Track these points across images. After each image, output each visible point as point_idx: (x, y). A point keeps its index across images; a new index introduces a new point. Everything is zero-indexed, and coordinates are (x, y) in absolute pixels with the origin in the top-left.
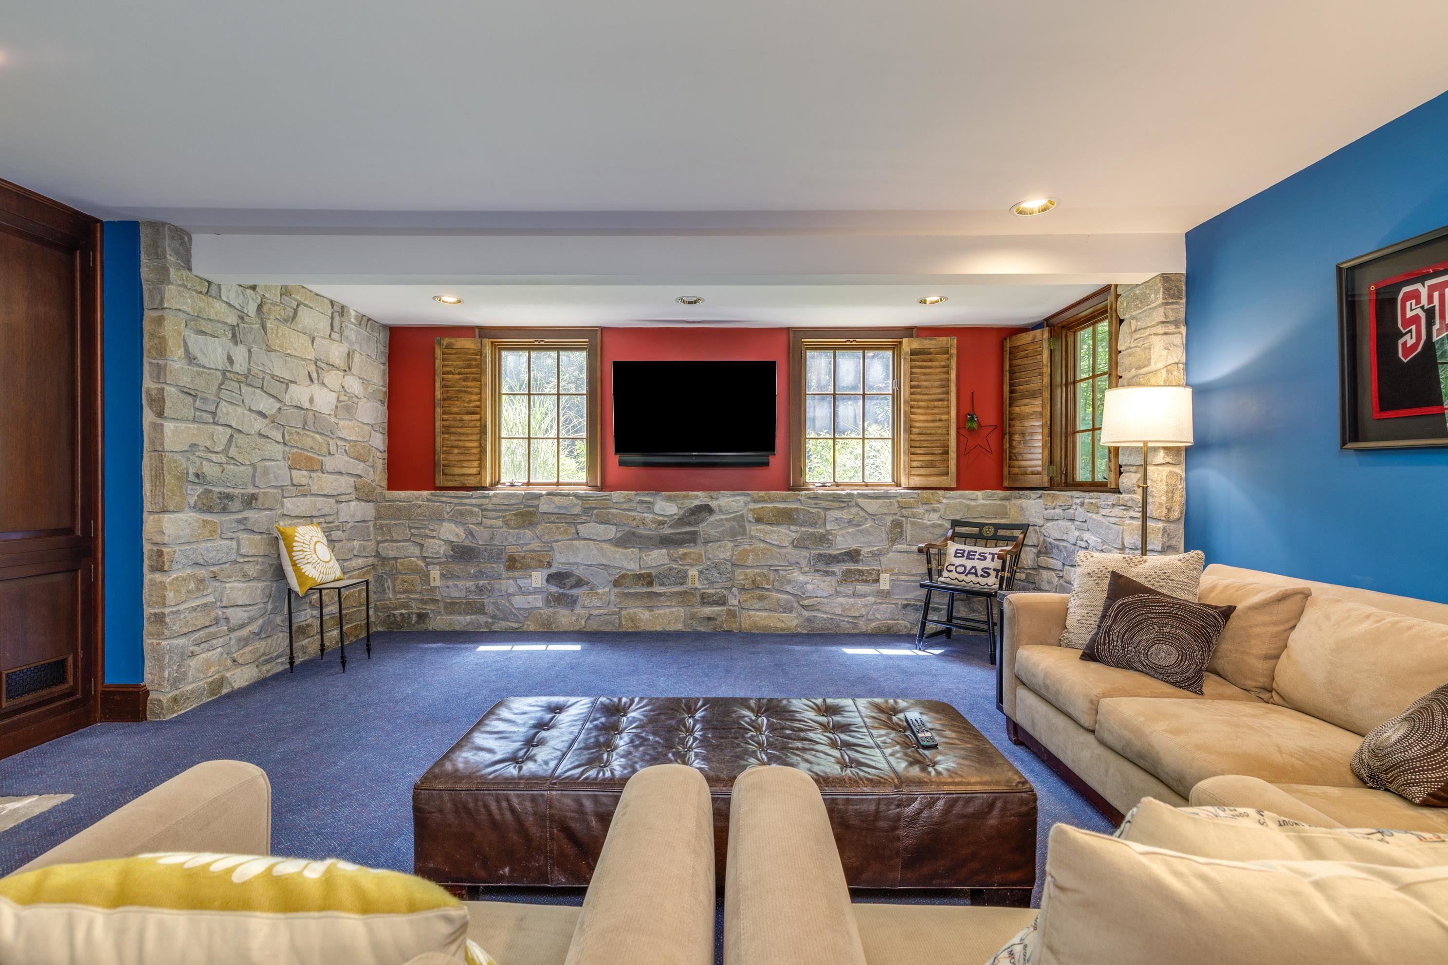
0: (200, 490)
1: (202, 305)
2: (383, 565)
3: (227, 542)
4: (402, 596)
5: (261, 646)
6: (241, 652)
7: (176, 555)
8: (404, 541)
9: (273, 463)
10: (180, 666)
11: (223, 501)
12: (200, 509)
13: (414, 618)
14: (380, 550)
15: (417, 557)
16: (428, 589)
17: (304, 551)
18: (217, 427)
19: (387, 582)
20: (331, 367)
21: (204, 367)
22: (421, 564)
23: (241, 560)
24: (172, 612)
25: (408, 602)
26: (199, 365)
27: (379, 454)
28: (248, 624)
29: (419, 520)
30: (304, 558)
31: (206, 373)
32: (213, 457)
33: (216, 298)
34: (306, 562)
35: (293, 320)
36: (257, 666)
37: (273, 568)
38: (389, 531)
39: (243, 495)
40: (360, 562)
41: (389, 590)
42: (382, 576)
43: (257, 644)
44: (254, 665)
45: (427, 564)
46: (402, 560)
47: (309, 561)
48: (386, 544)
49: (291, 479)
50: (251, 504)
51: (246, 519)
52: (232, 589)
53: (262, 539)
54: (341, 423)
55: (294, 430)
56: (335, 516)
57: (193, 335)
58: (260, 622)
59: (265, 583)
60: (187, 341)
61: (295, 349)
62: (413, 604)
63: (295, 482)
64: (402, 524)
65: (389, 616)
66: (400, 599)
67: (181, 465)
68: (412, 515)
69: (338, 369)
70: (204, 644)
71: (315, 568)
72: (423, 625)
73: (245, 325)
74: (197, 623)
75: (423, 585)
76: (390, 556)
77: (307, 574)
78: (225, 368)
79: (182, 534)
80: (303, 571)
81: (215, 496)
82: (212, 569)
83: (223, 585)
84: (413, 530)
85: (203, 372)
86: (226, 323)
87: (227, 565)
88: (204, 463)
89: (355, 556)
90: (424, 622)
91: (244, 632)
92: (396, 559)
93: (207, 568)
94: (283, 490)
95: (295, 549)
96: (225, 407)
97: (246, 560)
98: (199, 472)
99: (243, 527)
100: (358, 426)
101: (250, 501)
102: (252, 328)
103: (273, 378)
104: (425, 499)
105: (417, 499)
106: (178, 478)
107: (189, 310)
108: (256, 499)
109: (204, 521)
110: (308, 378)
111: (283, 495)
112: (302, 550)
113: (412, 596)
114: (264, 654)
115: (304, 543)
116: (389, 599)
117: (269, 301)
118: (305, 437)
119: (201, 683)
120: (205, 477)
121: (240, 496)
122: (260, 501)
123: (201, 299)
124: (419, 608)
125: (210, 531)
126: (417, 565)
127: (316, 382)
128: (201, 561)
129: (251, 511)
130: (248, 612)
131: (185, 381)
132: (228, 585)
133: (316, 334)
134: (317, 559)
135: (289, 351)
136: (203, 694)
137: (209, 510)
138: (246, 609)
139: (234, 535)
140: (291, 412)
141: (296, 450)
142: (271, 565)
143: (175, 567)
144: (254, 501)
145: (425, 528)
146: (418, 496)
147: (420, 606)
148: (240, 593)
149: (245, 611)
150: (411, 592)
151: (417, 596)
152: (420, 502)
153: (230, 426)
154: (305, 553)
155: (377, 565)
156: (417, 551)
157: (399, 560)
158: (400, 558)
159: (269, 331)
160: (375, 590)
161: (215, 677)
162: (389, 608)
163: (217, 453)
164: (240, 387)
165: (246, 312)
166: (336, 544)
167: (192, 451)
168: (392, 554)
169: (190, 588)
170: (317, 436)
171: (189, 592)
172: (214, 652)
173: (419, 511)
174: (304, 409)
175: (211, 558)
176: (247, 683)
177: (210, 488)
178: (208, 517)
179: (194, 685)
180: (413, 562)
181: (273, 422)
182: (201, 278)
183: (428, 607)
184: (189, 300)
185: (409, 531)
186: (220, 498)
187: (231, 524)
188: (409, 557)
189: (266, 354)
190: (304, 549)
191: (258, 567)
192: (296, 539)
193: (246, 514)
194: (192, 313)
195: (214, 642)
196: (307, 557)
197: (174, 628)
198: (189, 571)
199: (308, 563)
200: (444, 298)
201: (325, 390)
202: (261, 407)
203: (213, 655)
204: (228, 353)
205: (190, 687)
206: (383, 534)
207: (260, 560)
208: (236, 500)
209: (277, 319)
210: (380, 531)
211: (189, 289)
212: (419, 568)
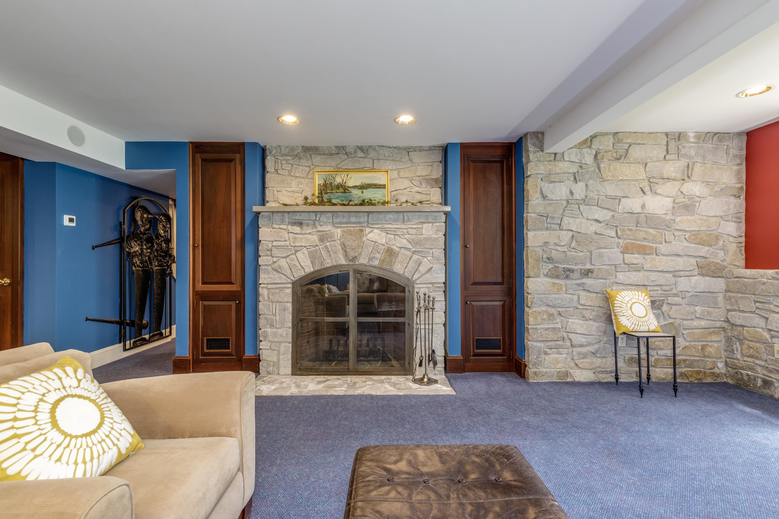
0: (551, 266)
1: (550, 167)
2: (732, 329)
3: (569, 296)
4: (749, 359)
5: (598, 362)
6: (582, 361)
7: (535, 300)
8: (751, 312)
9: (606, 250)
10: (538, 357)
11: (567, 273)
12: (550, 277)
13: (759, 383)
14: (729, 317)
15: (762, 328)
16: (772, 360)
17: (621, 307)
18: (561, 232)
19: (736, 344)
20: (667, 180)
21: (553, 200)
22: (766, 335)
23: (580, 308)
24: (532, 328)
25: (754, 366)
26: (549, 200)
27: (731, 239)
28: (586, 346)
29: (764, 295)
30: (621, 312)
31: (554, 203)
32: (559, 248)
33: (561, 161)
34: (622, 314)
35: (625, 157)
36: (594, 373)
37: (606, 315)
38: (737, 302)
39: (581, 269)
40: (703, 323)
41: (737, 351)
42: (731, 339)
43: (594, 360)
44: (592, 372)
45: (772, 337)
46: (748, 329)
47: (624, 314)
48: (734, 313)
49: (624, 260)
50: (588, 275)
51: (583, 283)
52: (573, 323)
53: (597, 296)
54: (678, 219)
55: (626, 228)
56: (673, 286)
57: (546, 185)
58: (596, 346)
59: (601, 324)
60: (542, 188)
61: (626, 175)
62: (759, 369)
63: (626, 262)
64: (748, 298)
65: (737, 373)
66: (747, 361)
67: (539, 253)
68: (756, 290)
69: (674, 180)
70: (555, 350)
71: (628, 320)
72: (768, 391)
73: (583, 171)
74: (548, 337)
75: (768, 355)
76: (737, 323)
77: (621, 322)
78: (567, 198)
79: (538, 288)
80: (619, 320)
81: (560, 270)
82: (559, 309)
83: (567, 320)
84: (757, 304)
85: (552, 203)
86: (569, 173)
87: (571, 309)
88: (553, 251)
89: (696, 318)
90: (769, 388)
91: (584, 350)
92: (743, 326)
93: (556, 309)
94: (616, 267)
95: (615, 305)
96: (566, 219)
97: (584, 307)
98: (549, 257)
99: (582, 288)
100: (700, 219)
101: (587, 273)
102: (588, 171)
103: (606, 197)
104: (770, 278)
105: (762, 276)
106: (536, 260)
107: (543, 172)
108: (592, 272)
109: (553, 283)
110: (641, 192)
111: (616, 270)
112: (620, 307)
113: (757, 362)
114: (600, 367)
115: (622, 302)
116: (738, 359)
117: (603, 151)
118: (638, 232)
119: (552, 370)
120: (553, 259)
121: (579, 270)
122: (595, 274)
123: (550, 165)
124: (764, 375)
125: (558, 289)
126: (762, 336)
127: (649, 193)
128: (551, 304)
129: (589, 279)
130: (586, 338)
131: (540, 210)
132: (570, 320)
133: (648, 160)
134: (631, 314)
135: (620, 178)
136: (553, 376)
137: (557, 277)
138: (584, 336)
139: (576, 292)
140: (624, 217)
141: (629, 241)
142: (605, 313)
143: (534, 305)
144: (590, 274)
145: (770, 303)
146: (762, 274)
147: (765, 373)
148: (579, 326)
149: (584, 338)
150: (757, 358)
151: (763, 363)
152: (765, 280)
153: (572, 230)
154: (622, 309)
155: (727, 329)
156: (762, 323)
157: (745, 328)
158: (747, 327)
159: (602, 169)
160: (725, 349)
161: (561, 370)
162: (737, 366)
163: (563, 246)
164: (579, 207)
165: (584, 162)
166: (673, 307)
167: (546, 246)
168: (739, 322)
169: (544, 317)
170: (651, 230)
171: (544, 319)
172: (561, 355)
173: (763, 287)
174: (635, 214)
175: (558, 303)
176: (585, 381)
177: (557, 265)
178: (557, 281)
179: (547, 370)
180: (758, 332)
181: (607, 225)
182: (550, 153)
183: (773, 376)
184: (542, 167)
185: (755, 304)
186: (564, 271)
187: (572, 286)
188: (754, 327)
189: (600, 184)
190: (622, 306)
191: (594, 313)
192: (617, 299)
193: (584, 280)
194: (545, 173)
195: (561, 350)
196: (623, 312)
197: (534, 336)
198: (544, 308)
199: (623, 315)
200: (749, 92)
201: (659, 197)
202: (596, 217)
203: (560, 357)
204: (570, 189)
205: (545, 370)
206: (732, 305)
207: (595, 309)
208: (575, 272)
209: (610, 160)
210: (729, 302)
211: (542, 162)
212: (763, 338)
